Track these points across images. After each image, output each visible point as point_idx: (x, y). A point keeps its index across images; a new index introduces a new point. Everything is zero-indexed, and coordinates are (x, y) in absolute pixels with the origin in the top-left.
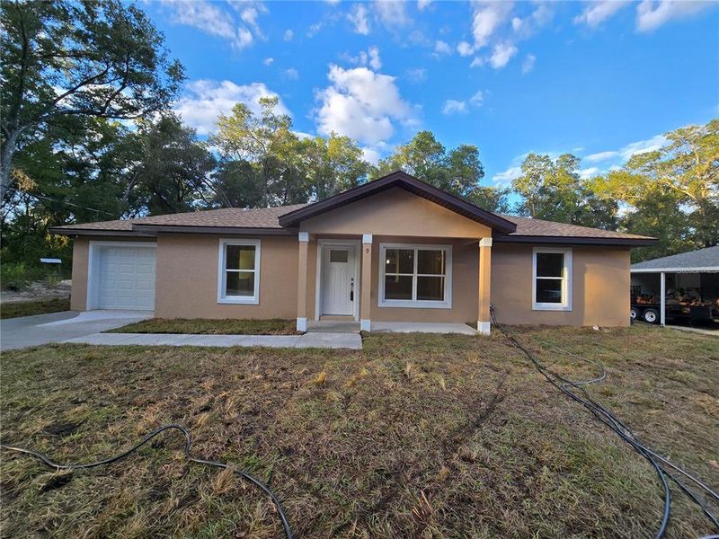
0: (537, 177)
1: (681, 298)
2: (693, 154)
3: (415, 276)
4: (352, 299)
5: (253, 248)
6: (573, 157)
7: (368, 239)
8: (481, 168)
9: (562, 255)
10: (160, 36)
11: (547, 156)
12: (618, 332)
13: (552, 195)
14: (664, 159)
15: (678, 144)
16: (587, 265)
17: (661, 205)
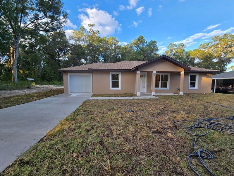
0: (172, 51)
1: (219, 86)
2: (218, 44)
3: (160, 81)
4: (144, 88)
5: (119, 75)
6: (184, 44)
7: (154, 72)
8: (157, 48)
9: (196, 75)
10: (63, 4)
11: (176, 44)
12: (210, 94)
13: (176, 56)
14: (210, 45)
15: (214, 41)
16: (202, 78)
17: (208, 59)
